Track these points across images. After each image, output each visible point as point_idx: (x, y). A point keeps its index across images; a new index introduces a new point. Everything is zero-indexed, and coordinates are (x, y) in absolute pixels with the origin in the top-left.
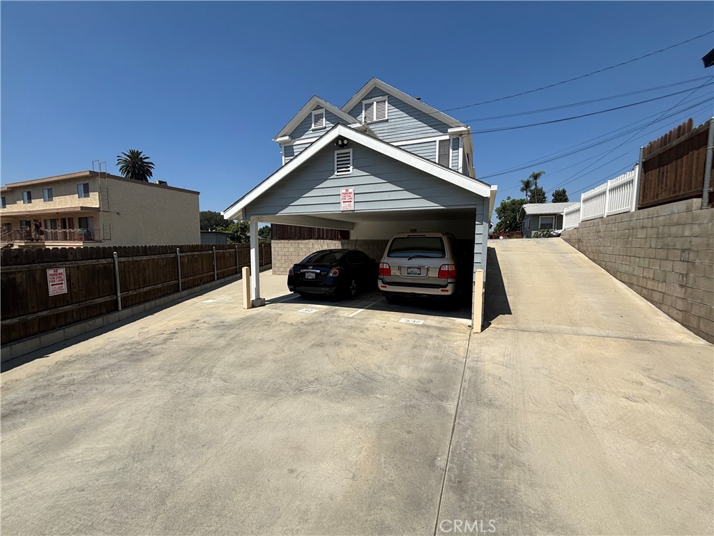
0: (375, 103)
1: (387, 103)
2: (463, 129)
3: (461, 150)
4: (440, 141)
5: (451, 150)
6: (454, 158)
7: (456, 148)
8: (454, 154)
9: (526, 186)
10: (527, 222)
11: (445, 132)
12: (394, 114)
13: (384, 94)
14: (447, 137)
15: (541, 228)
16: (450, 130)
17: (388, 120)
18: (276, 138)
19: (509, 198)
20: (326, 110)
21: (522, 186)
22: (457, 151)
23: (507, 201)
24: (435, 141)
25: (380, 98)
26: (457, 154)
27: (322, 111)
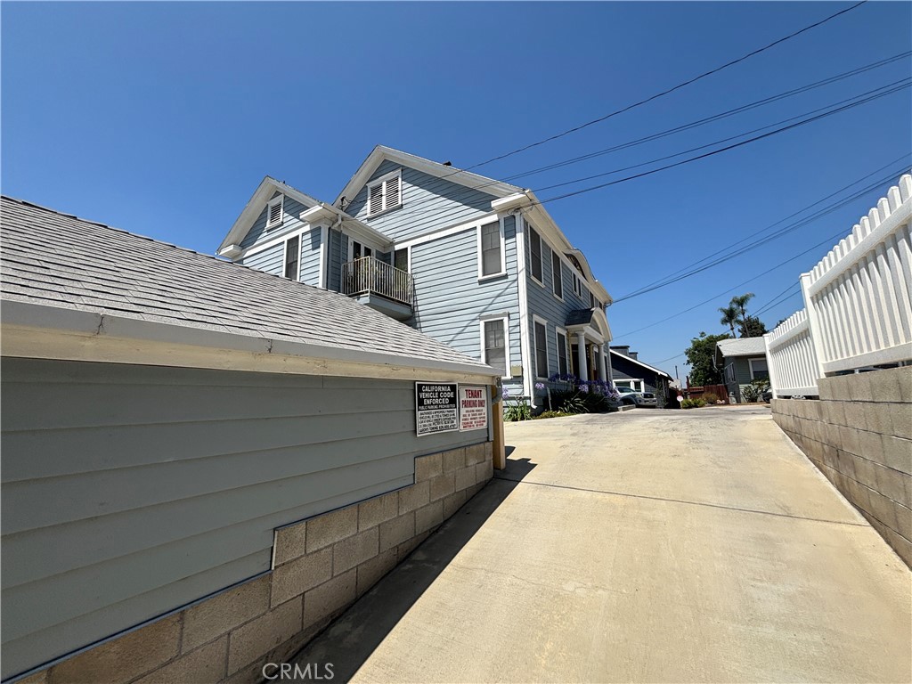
0: (384, 184)
1: (400, 179)
2: (517, 196)
3: (520, 237)
4: (482, 226)
5: (502, 240)
6: (509, 253)
7: (510, 234)
8: (509, 247)
9: (728, 316)
10: (729, 368)
11: (488, 209)
12: (411, 194)
13: (394, 166)
14: (494, 218)
15: (755, 380)
16: (494, 204)
17: (402, 205)
18: (219, 250)
19: (703, 334)
20: (285, 197)
21: (723, 316)
22: (513, 240)
23: (701, 339)
24: (476, 228)
25: (391, 175)
26: (513, 246)
27: (280, 199)
